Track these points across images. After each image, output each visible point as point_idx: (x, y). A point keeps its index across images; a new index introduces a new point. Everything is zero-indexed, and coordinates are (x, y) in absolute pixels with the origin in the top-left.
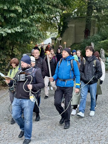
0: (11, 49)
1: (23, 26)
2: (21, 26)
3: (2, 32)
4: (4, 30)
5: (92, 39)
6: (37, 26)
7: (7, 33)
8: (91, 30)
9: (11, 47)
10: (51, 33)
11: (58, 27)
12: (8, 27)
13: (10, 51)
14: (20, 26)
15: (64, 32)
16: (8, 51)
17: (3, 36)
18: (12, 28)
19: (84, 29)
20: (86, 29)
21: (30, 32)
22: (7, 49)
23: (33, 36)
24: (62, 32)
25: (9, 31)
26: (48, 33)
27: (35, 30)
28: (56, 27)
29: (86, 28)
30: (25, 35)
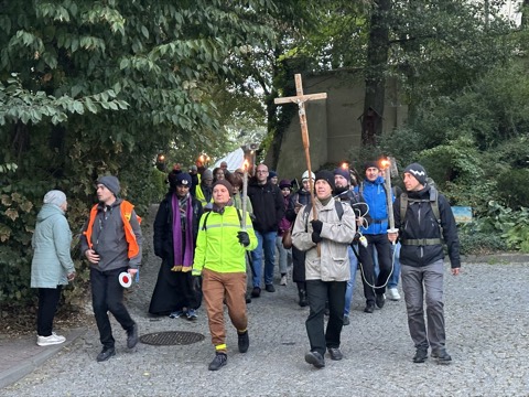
0: (90, 172)
1: (132, 82)
2: (126, 84)
3: (51, 111)
4: (58, 103)
6: (186, 87)
7: (68, 112)
8: (386, 115)
9: (90, 167)
11: (268, 109)
12: (76, 90)
13: (84, 181)
14: (122, 85)
15: (289, 123)
16: (78, 184)
17: (54, 122)
18: (91, 91)
19: (359, 111)
21: (160, 107)
22: (73, 173)
23: (175, 119)
25: (77, 107)
26: (232, 134)
27: (182, 101)
28: (259, 108)
30: (141, 118)
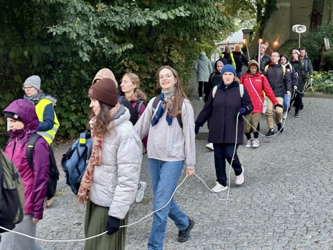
0: (167, 51)
1: (190, 6)
2: (187, 7)
3: (151, 19)
4: (155, 14)
5: (326, 31)
6: (216, 5)
7: (160, 19)
8: (325, 14)
9: (167, 48)
10: (243, 21)
11: (257, 9)
12: (163, 9)
13: (164, 55)
14: (185, 7)
16: (161, 56)
17: (153, 25)
18: (169, 9)
19: (309, 11)
20: (313, 12)
21: (203, 17)
22: (158, 51)
23: (209, 24)
24: (264, 17)
25: (164, 16)
26: (237, 22)
27: (213, 12)
28: (253, 8)
29: (314, 10)
30: (193, 24)
